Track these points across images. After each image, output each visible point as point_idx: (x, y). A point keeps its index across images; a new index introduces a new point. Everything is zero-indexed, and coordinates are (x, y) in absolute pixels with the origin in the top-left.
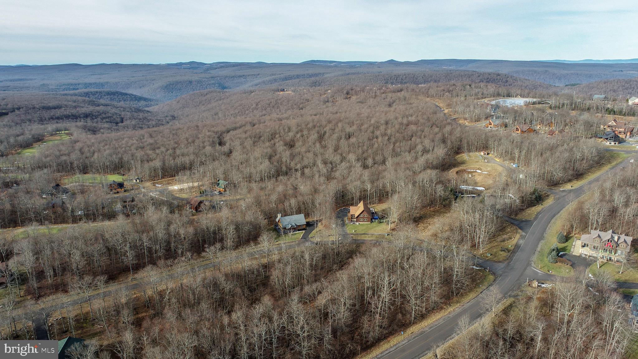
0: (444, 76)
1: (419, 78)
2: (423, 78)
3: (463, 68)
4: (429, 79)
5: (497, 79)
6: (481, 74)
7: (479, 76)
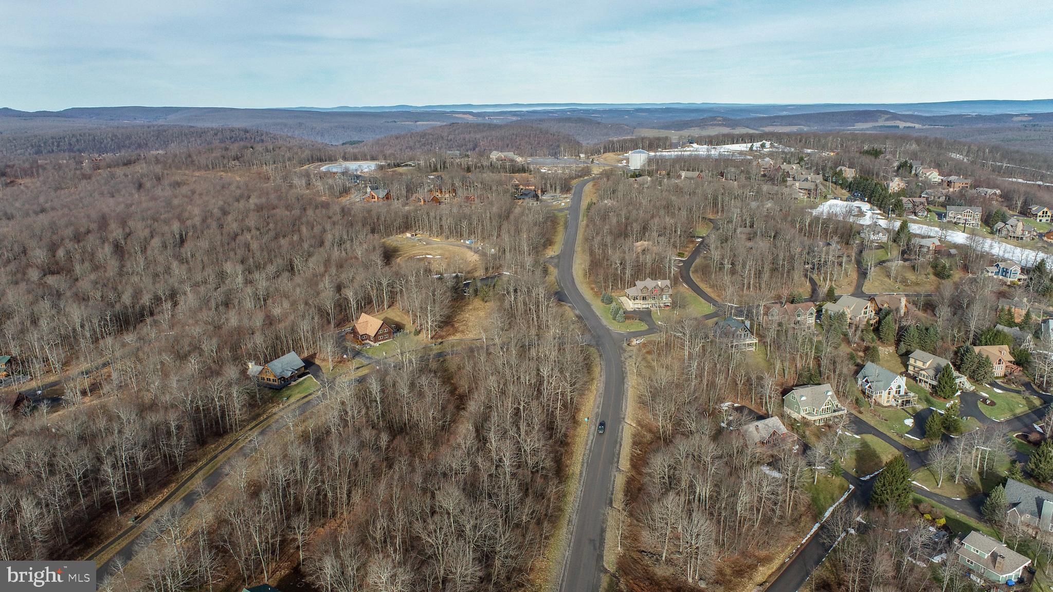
0: (153, 136)
1: (105, 141)
2: (112, 140)
3: (161, 122)
4: (127, 142)
5: (246, 138)
6: (218, 131)
7: (216, 134)
